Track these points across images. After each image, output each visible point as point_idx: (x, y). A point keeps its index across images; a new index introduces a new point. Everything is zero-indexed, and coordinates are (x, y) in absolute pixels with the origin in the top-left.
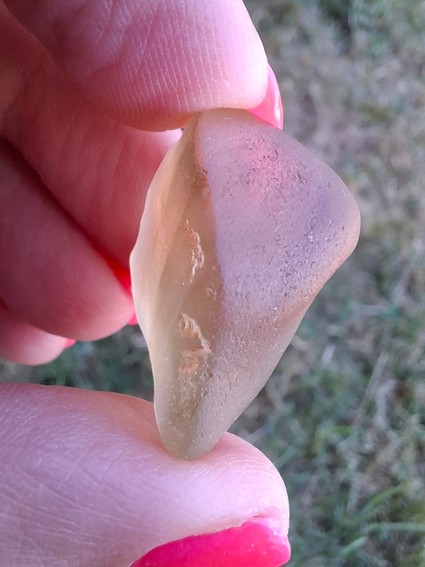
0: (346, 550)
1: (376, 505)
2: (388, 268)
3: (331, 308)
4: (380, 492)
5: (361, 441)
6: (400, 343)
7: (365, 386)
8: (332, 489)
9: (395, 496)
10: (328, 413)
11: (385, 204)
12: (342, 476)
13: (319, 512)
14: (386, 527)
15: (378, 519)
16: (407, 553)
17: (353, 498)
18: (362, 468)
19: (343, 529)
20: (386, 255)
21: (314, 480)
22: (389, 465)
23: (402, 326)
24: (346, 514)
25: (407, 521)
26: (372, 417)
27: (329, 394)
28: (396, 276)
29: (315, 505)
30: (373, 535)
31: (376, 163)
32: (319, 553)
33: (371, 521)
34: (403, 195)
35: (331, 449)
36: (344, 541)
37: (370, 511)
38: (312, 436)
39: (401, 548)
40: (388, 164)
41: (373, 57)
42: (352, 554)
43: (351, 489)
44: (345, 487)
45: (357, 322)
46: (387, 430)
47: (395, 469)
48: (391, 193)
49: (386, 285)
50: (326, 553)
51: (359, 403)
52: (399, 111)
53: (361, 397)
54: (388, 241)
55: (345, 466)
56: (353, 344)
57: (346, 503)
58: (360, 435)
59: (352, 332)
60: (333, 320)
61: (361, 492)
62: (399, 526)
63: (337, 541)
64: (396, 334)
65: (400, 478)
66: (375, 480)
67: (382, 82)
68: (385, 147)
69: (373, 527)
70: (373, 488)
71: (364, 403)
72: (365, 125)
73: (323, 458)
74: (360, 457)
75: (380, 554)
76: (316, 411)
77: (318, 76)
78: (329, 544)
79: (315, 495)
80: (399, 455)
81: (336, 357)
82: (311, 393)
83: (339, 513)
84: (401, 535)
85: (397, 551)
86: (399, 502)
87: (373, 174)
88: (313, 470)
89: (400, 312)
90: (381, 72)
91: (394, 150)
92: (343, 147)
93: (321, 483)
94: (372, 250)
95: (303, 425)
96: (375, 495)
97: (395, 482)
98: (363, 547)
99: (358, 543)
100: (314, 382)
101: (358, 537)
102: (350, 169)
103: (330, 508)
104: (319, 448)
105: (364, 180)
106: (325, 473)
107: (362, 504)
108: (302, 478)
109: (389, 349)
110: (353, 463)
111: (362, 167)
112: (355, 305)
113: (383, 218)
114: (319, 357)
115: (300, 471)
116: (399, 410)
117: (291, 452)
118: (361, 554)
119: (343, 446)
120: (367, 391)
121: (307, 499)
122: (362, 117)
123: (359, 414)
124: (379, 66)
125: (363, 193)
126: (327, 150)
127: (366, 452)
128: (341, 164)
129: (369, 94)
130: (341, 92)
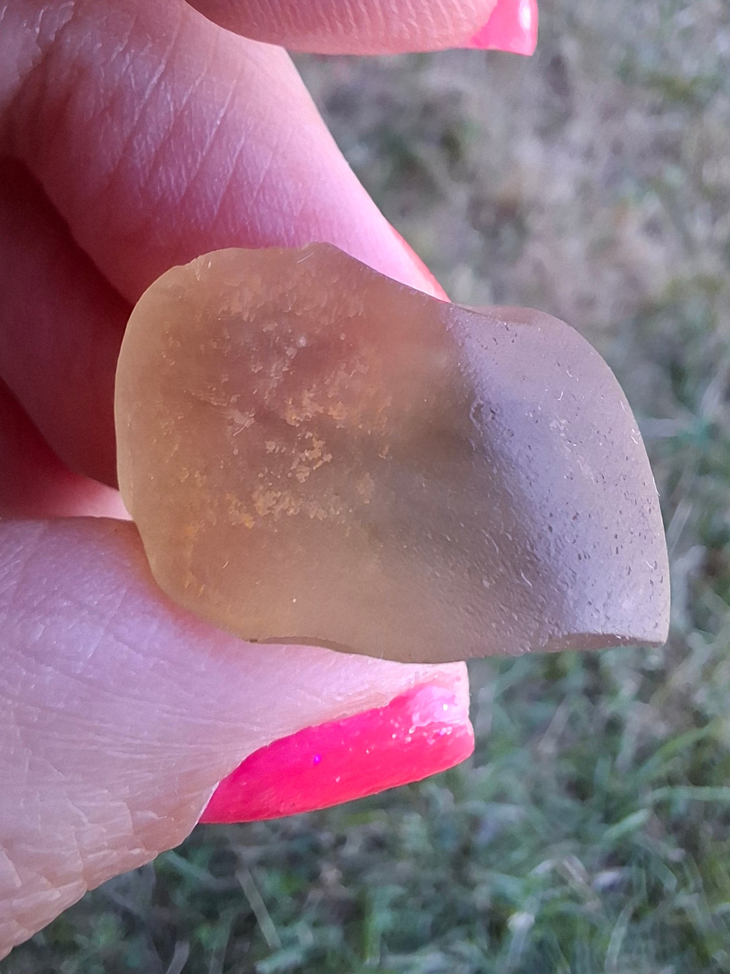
0: (614, 832)
1: (667, 758)
2: (692, 358)
4: (674, 736)
5: (642, 650)
6: (711, 485)
8: (592, 730)
9: (700, 744)
11: (689, 246)
12: (608, 708)
13: (569, 769)
14: (683, 795)
15: (671, 781)
16: (719, 838)
17: (627, 747)
18: (643, 695)
19: (609, 797)
20: (689, 334)
21: (560, 715)
22: (690, 690)
23: (716, 456)
24: (613, 771)
25: (721, 785)
28: (707, 371)
29: (563, 755)
30: (660, 807)
31: (674, 175)
32: (567, 836)
33: (658, 784)
34: (720, 232)
35: (591, 662)
36: (610, 817)
37: (656, 767)
39: (707, 831)
40: (697, 179)
42: (625, 838)
43: (626, 732)
44: (614, 727)
46: (688, 632)
47: (701, 698)
48: (700, 228)
49: (689, 386)
50: (579, 836)
52: (716, 86)
54: (694, 311)
55: (613, 693)
57: (614, 755)
61: (640, 737)
62: (705, 793)
63: (599, 816)
64: (704, 469)
65: (709, 712)
66: (664, 716)
67: (688, 34)
68: (690, 149)
69: (661, 794)
70: (661, 729)
72: (657, 111)
73: (577, 679)
74: (640, 678)
75: (673, 838)
77: (574, 24)
78: (584, 821)
79: (561, 740)
80: (707, 673)
83: (602, 770)
84: (708, 808)
85: (702, 834)
86: (707, 754)
87: (668, 195)
88: (560, 698)
89: (713, 432)
90: (686, 18)
91: (707, 152)
92: (617, 149)
93: (573, 720)
94: (666, 326)
96: (663, 743)
97: (700, 719)
98: (643, 828)
99: (636, 819)
101: (634, 810)
102: (629, 188)
103: (587, 763)
104: (570, 662)
105: (653, 206)
106: (579, 704)
107: (642, 756)
108: (540, 711)
109: (693, 494)
110: (628, 687)
111: (651, 183)
113: (686, 271)
115: (536, 698)
116: (709, 598)
117: (522, 668)
118: (639, 839)
119: (611, 658)
121: (548, 747)
122: (652, 96)
124: (683, 8)
125: (652, 228)
126: (589, 154)
127: (652, 669)
128: (613, 178)
129: (664, 55)
130: (616, 53)
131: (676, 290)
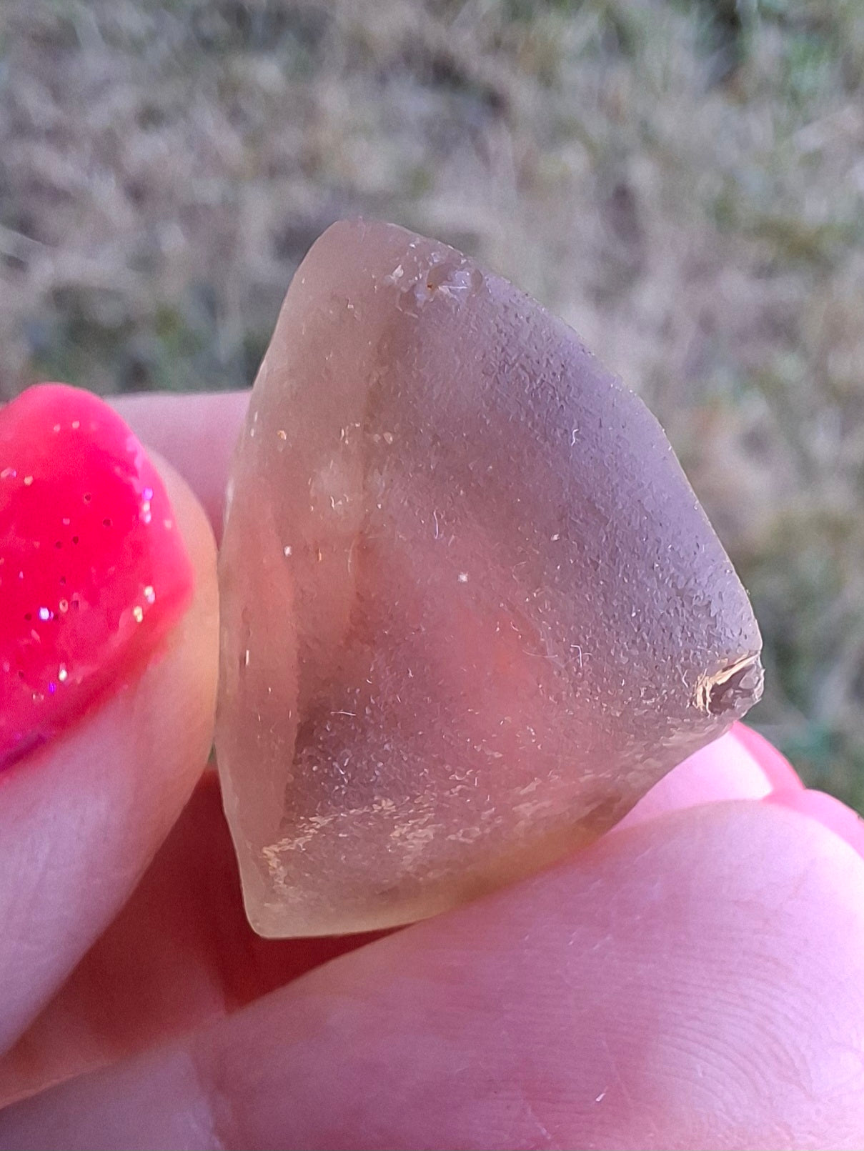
2: (807, 632)
11: (807, 469)
20: (804, 598)
28: (828, 652)
31: (789, 366)
40: (819, 370)
41: (794, 97)
48: (823, 443)
49: (802, 673)
52: (851, 238)
54: (811, 563)
67: (814, 160)
68: (813, 329)
72: (765, 272)
77: (649, 139)
87: (779, 395)
89: (834, 742)
90: (811, 138)
91: (837, 334)
92: (707, 323)
102: (721, 380)
105: (757, 409)
111: (752, 377)
113: (801, 506)
122: (758, 250)
124: (807, 122)
125: (755, 443)
126: (666, 330)
128: (698, 367)
129: (779, 191)
130: (707, 184)
131: (787, 533)
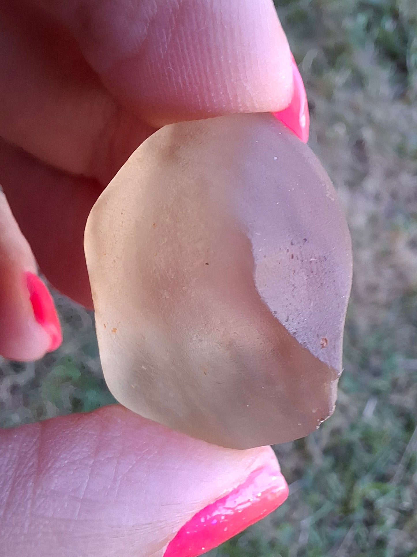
3: (375, 362)
5: (399, 498)
7: (406, 442)
8: (368, 545)
10: (367, 469)
12: (378, 532)
17: (389, 554)
18: (399, 524)
21: (350, 535)
26: (412, 473)
27: (369, 449)
35: (369, 504)
38: (350, 491)
43: (388, 546)
44: (381, 543)
45: (401, 376)
51: (399, 460)
53: (401, 453)
55: (382, 523)
56: (396, 398)
58: (398, 492)
59: (395, 386)
60: (377, 373)
61: (396, 549)
66: (412, 537)
70: (409, 545)
71: (404, 459)
73: (360, 514)
74: (398, 514)
76: (354, 466)
77: (370, 121)
79: (350, 550)
81: (378, 412)
82: (350, 447)
88: (350, 525)
92: (394, 196)
93: (357, 538)
95: (342, 480)
96: (411, 553)
100: (355, 436)
104: (356, 503)
105: (413, 231)
106: (362, 530)
108: (338, 533)
110: (390, 519)
111: (413, 217)
112: (399, 360)
114: (361, 413)
115: (336, 525)
117: (327, 507)
119: (380, 502)
120: (408, 448)
123: (399, 470)
125: (413, 244)
126: (377, 198)
127: (405, 509)
130: (395, 139)
